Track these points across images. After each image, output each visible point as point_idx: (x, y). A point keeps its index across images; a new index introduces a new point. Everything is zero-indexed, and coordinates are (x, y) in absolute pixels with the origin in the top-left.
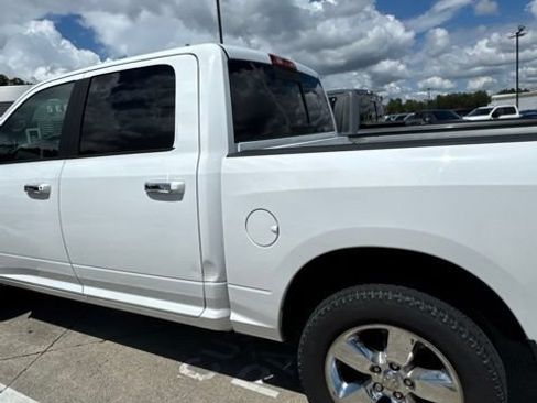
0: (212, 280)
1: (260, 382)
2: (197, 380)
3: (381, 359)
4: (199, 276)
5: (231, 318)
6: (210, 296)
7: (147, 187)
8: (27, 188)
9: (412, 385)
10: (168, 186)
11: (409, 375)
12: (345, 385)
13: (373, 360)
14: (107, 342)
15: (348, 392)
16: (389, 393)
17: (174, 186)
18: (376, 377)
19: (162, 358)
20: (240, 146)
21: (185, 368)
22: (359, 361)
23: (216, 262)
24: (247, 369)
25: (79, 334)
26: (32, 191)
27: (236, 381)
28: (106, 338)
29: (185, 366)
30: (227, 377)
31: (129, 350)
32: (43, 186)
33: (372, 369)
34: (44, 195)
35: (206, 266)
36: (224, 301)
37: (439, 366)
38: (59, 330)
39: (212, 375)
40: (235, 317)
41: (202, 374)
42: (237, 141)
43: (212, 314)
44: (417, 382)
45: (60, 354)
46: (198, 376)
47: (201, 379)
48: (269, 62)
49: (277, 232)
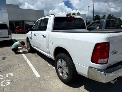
0: (48, 50)
5: (50, 56)
7: (43, 35)
8: (34, 34)
15: (60, 69)
20: (54, 31)
23: (48, 47)
29: (49, 64)
30: (53, 67)
31: (44, 60)
33: (62, 66)
34: (35, 36)
36: (49, 53)
37: (67, 67)
48: (66, 17)
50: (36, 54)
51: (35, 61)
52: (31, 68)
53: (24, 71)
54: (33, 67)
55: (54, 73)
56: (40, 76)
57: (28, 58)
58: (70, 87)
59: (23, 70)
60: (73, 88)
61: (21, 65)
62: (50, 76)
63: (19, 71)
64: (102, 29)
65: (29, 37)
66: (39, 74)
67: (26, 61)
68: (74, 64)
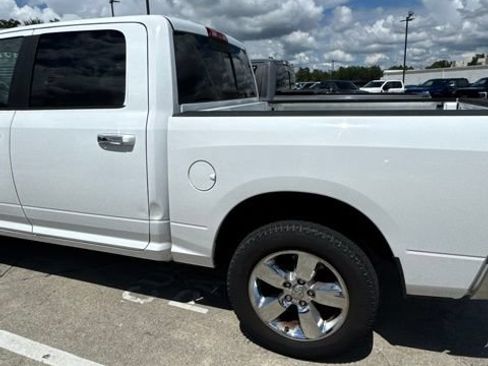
0: (157, 219)
1: (192, 303)
2: (139, 303)
3: (292, 277)
4: (146, 216)
5: (173, 250)
7: (99, 139)
9: (314, 295)
10: (119, 139)
11: (311, 287)
12: (263, 299)
13: (286, 278)
14: (53, 276)
15: (265, 304)
16: (296, 302)
17: (126, 139)
18: (288, 291)
19: (105, 288)
20: (182, 108)
21: (127, 295)
22: (275, 279)
24: (182, 293)
25: (24, 270)
27: (172, 303)
28: (51, 273)
29: (127, 293)
30: (164, 301)
31: (74, 282)
33: (285, 285)
35: (152, 207)
37: (333, 280)
39: (151, 299)
40: (175, 249)
41: (142, 298)
42: (180, 102)
43: (155, 247)
44: (317, 293)
45: (8, 287)
46: (139, 300)
47: (142, 302)
49: (215, 180)
54: (45, 348)
55: (208, 333)
62: (210, 359)
68: (398, 259)
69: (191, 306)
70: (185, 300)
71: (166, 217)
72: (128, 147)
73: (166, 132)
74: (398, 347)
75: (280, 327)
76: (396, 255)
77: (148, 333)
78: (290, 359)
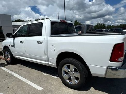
0: (46, 57)
3: (70, 70)
4: (44, 56)
6: (46, 60)
7: (37, 42)
8: (20, 42)
11: (74, 73)
12: (65, 75)
16: (71, 76)
20: (52, 36)
21: (43, 73)
22: (67, 70)
23: (47, 54)
25: (28, 67)
26: (21, 42)
27: (51, 76)
28: (32, 68)
29: (44, 73)
30: (50, 75)
31: (35, 70)
32: (22, 41)
33: (69, 72)
34: (23, 43)
35: (45, 54)
36: (48, 61)
37: (77, 71)
38: (24, 67)
39: (48, 74)
40: (50, 63)
41: (46, 74)
42: (51, 35)
43: (46, 63)
48: (60, 21)
49: (55, 49)
50: (19, 65)
51: (24, 73)
52: (24, 82)
53: (18, 87)
54: (26, 80)
55: (56, 82)
56: (42, 88)
57: (11, 71)
58: (82, 92)
59: (16, 86)
60: (84, 92)
61: (8, 80)
62: (54, 86)
63: (10, 88)
64: (84, 33)
65: (9, 45)
66: (39, 86)
67: (12, 75)
68: (88, 67)
69: (55, 77)
70: (54, 75)
71: (48, 57)
72: (41, 43)
73: (47, 40)
74: (96, 90)
75: (68, 81)
76: (88, 66)
77: (44, 80)
78: (70, 88)
